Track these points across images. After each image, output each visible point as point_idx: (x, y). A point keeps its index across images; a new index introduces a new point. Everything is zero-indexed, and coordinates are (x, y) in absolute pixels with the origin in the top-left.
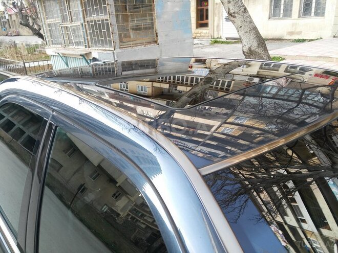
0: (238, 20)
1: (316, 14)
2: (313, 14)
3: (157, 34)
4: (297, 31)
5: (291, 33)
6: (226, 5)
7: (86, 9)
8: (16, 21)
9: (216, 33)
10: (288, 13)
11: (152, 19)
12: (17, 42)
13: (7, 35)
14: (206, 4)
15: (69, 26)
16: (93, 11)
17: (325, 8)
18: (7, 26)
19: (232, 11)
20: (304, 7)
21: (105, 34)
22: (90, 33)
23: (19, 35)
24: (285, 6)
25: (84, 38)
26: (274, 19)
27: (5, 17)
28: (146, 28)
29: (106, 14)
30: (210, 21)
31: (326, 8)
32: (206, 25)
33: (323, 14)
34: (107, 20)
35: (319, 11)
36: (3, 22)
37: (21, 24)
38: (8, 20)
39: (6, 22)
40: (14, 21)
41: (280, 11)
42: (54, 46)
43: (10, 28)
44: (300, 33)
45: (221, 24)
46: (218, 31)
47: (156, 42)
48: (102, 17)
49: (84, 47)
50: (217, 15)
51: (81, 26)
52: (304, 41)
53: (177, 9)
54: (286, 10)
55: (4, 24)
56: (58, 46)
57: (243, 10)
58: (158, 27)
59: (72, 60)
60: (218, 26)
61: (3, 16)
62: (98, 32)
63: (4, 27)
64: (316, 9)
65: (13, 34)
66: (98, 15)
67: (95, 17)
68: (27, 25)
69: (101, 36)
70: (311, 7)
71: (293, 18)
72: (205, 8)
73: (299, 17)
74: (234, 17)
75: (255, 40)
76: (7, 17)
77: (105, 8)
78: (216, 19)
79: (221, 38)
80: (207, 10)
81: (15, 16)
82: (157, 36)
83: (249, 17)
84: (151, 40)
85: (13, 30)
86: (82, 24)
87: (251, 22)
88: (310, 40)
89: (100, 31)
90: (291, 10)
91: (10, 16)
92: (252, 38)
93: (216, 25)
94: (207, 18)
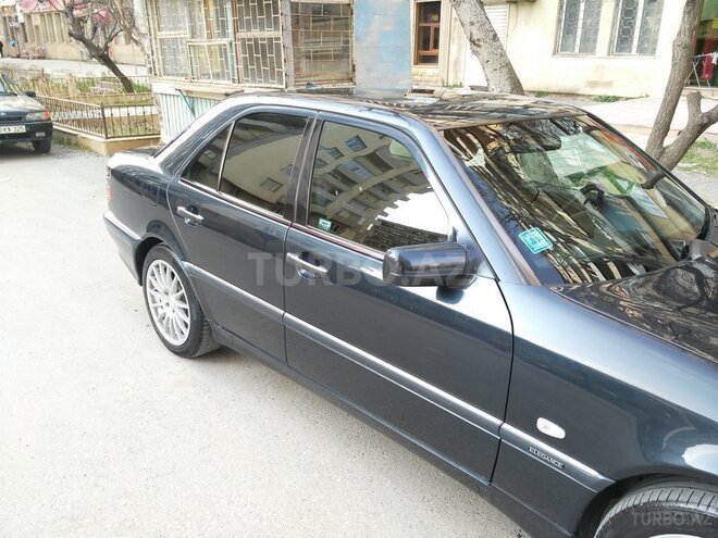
0: (484, 51)
1: (641, 50)
2: (634, 50)
3: (354, 66)
4: (604, 80)
5: (594, 84)
6: (468, 27)
7: (241, 19)
8: (40, 27)
9: (451, 75)
10: (588, 45)
11: (347, 42)
12: (47, 71)
13: (18, 57)
14: (435, 18)
15: (205, 44)
16: (255, 23)
17: (657, 40)
18: (20, 37)
19: (475, 38)
20: (619, 36)
21: (272, 62)
22: (245, 58)
23: (44, 58)
24: (585, 33)
25: (233, 67)
26: (563, 56)
27: (16, 17)
28: (336, 57)
29: (276, 29)
30: (442, 51)
31: (659, 41)
32: (433, 59)
33: (653, 51)
34: (279, 39)
35: (646, 46)
36: (12, 28)
37: (71, 35)
38: (23, 24)
39: (17, 29)
40: (37, 27)
41: (575, 41)
42: (169, 78)
43: (26, 41)
44: (609, 84)
45: (462, 59)
46: (456, 72)
47: (351, 80)
48: (269, 33)
49: (230, 82)
50: (456, 41)
51: (228, 46)
52: (616, 99)
53: (388, 28)
54: (585, 40)
55: (12, 33)
56: (178, 78)
57: (491, 37)
58: (358, 54)
59: (204, 104)
60: (456, 63)
61: (13, 15)
62: (259, 57)
63: (14, 39)
64: (641, 41)
65: (32, 54)
66: (262, 29)
67: (256, 33)
68: (81, 38)
69: (265, 65)
70: (632, 37)
71: (597, 55)
72: (432, 25)
73: (609, 54)
74: (479, 46)
75: (507, 82)
76: (21, 19)
77: (276, 19)
78: (454, 48)
79: (461, 86)
80: (437, 30)
81: (38, 17)
82: (354, 70)
83: (500, 46)
84: (344, 76)
85: (33, 46)
86: (231, 44)
87: (503, 55)
88: (627, 99)
89: (264, 56)
90: (595, 41)
91: (29, 16)
92: (503, 79)
93: (452, 60)
94: (436, 46)
